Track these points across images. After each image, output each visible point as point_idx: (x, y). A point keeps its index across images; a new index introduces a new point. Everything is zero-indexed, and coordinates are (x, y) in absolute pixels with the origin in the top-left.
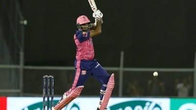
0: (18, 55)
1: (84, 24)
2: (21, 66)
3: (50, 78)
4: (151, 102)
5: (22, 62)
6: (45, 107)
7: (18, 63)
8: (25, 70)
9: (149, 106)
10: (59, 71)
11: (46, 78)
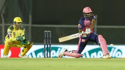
0: (28, 18)
1: (88, 13)
2: (30, 25)
3: (49, 33)
4: (115, 48)
5: (30, 22)
6: (45, 52)
7: (28, 23)
8: (32, 27)
9: (114, 51)
10: (55, 28)
11: (46, 32)
